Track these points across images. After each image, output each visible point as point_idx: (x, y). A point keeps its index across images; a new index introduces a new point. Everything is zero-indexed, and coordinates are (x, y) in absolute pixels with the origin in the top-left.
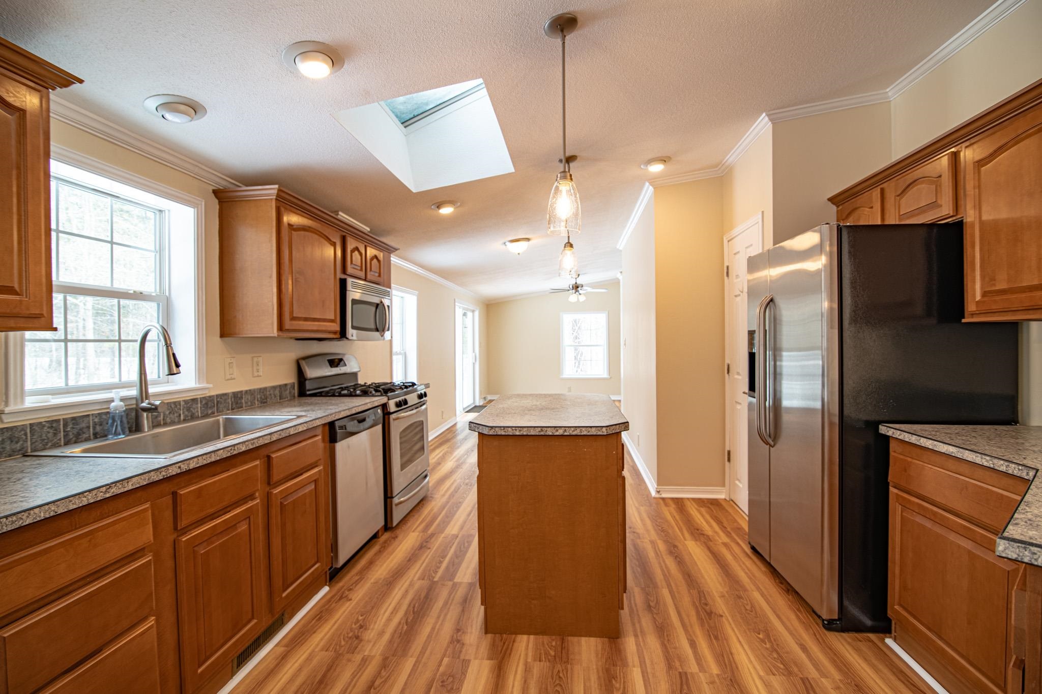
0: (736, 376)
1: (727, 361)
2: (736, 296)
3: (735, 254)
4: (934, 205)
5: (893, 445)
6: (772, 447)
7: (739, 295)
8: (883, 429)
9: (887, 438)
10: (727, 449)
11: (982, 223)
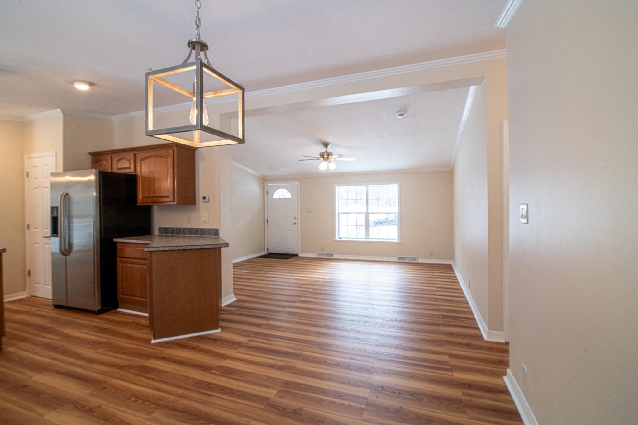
0: (35, 230)
1: (27, 222)
2: (35, 188)
3: (34, 166)
4: (129, 168)
5: (118, 245)
6: (68, 255)
7: (37, 188)
8: (115, 240)
9: (116, 243)
10: (27, 269)
11: (142, 177)
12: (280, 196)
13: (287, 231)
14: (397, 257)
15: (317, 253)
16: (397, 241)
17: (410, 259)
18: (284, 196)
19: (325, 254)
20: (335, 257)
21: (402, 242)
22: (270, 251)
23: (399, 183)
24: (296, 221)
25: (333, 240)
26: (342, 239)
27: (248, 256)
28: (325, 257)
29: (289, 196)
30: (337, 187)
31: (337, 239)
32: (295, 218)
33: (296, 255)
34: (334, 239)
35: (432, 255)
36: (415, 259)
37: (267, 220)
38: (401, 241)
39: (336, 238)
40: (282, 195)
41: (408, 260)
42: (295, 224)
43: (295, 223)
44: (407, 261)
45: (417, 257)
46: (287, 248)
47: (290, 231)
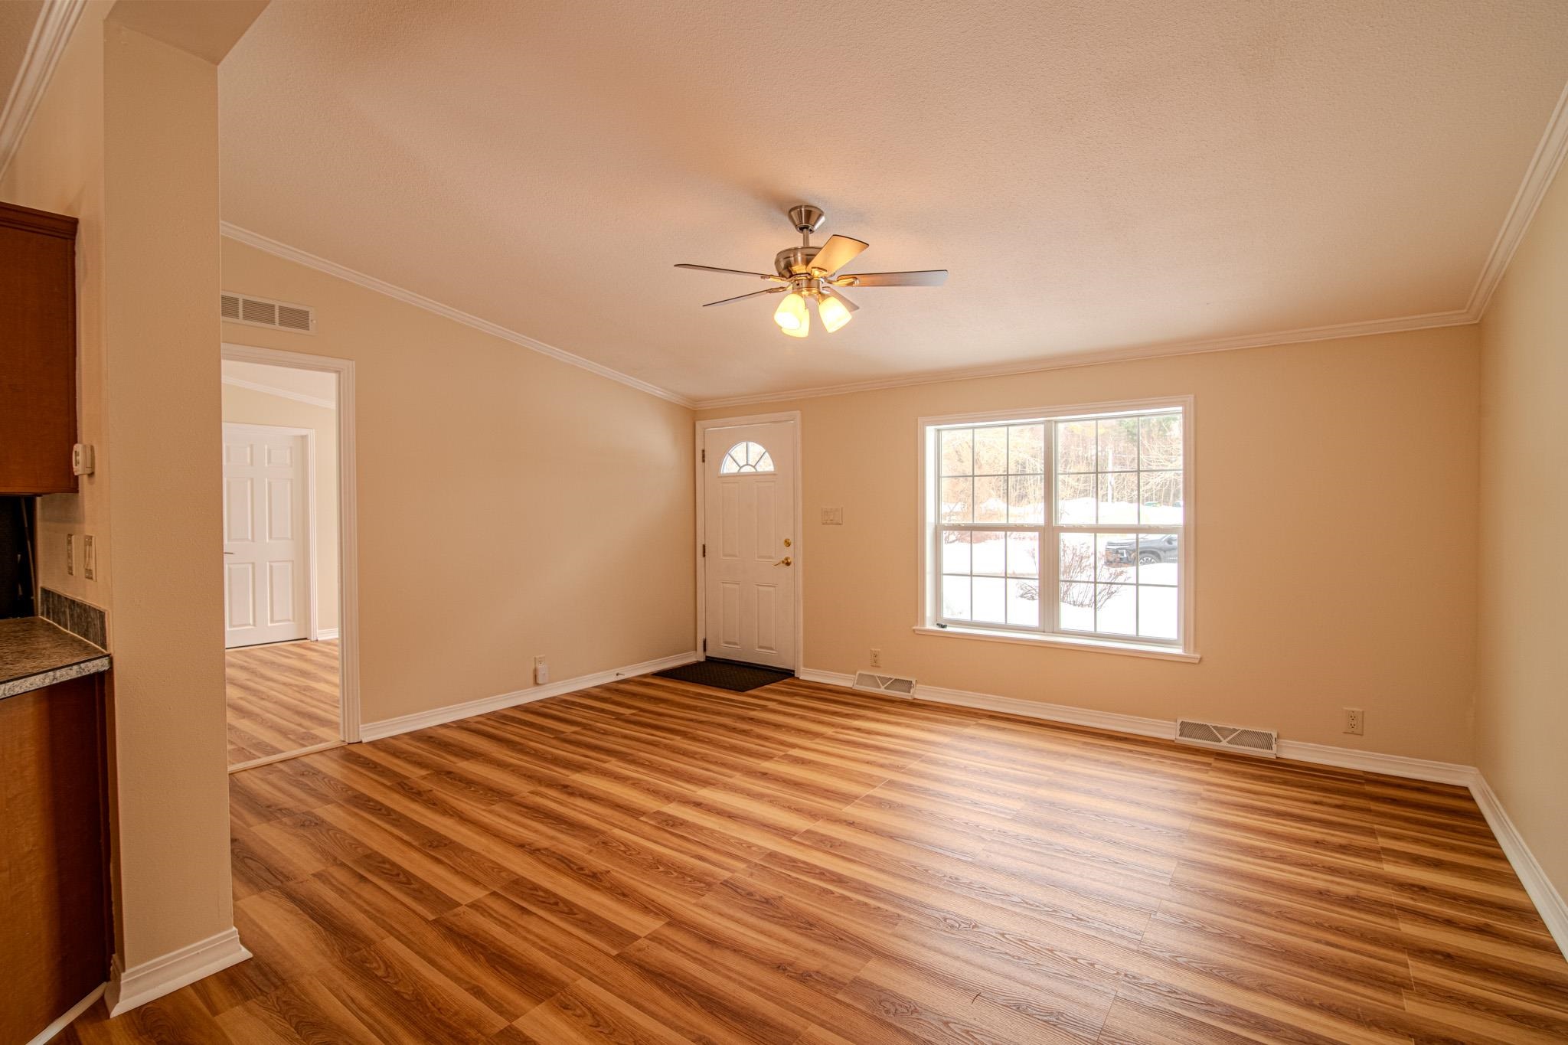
12: (741, 468)
13: (761, 588)
14: (1179, 721)
15: (858, 673)
16: (1178, 651)
17: (1243, 736)
18: (754, 467)
19: (884, 680)
20: (920, 693)
21: (1201, 660)
22: (710, 653)
23: (1191, 398)
24: (788, 553)
25: (914, 630)
26: (949, 629)
27: (618, 670)
28: (882, 691)
29: (767, 465)
30: (930, 432)
31: (930, 625)
32: (788, 544)
33: (789, 674)
34: (914, 628)
35: (1354, 730)
36: (1267, 741)
37: (704, 546)
38: (1198, 656)
39: (924, 623)
40: (747, 464)
41: (1229, 742)
42: (788, 564)
43: (787, 559)
44: (1224, 745)
45: (1275, 735)
46: (760, 647)
47: (772, 589)
